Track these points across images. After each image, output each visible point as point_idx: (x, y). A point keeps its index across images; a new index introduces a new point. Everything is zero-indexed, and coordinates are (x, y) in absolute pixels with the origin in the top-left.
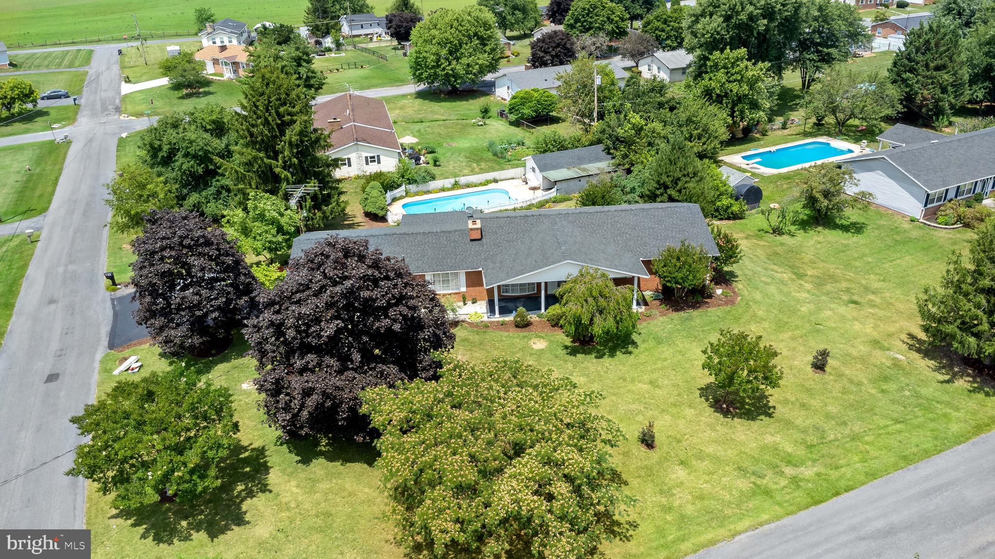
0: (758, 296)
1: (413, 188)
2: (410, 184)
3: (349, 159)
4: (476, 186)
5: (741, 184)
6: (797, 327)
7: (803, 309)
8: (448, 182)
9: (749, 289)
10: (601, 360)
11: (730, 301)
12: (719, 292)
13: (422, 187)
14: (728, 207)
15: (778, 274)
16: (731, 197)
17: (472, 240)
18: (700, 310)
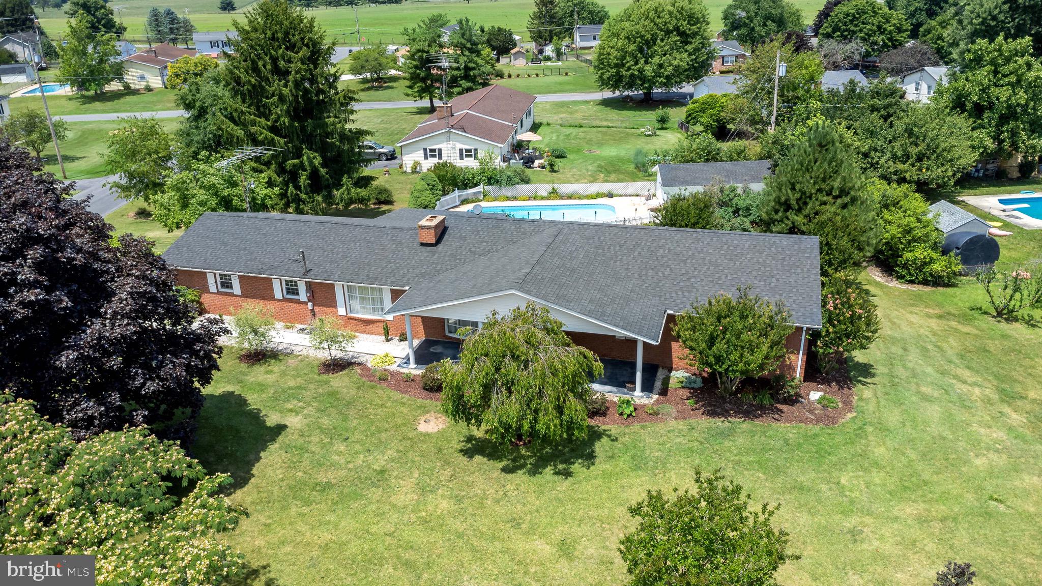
0: (893, 417)
1: (493, 190)
2: (491, 184)
3: (440, 150)
4: (579, 198)
5: (957, 231)
7: (978, 462)
8: (543, 189)
9: (883, 402)
11: (827, 417)
12: (815, 396)
13: (506, 191)
14: (925, 264)
15: (965, 388)
16: (935, 247)
17: (423, 244)
18: (757, 422)
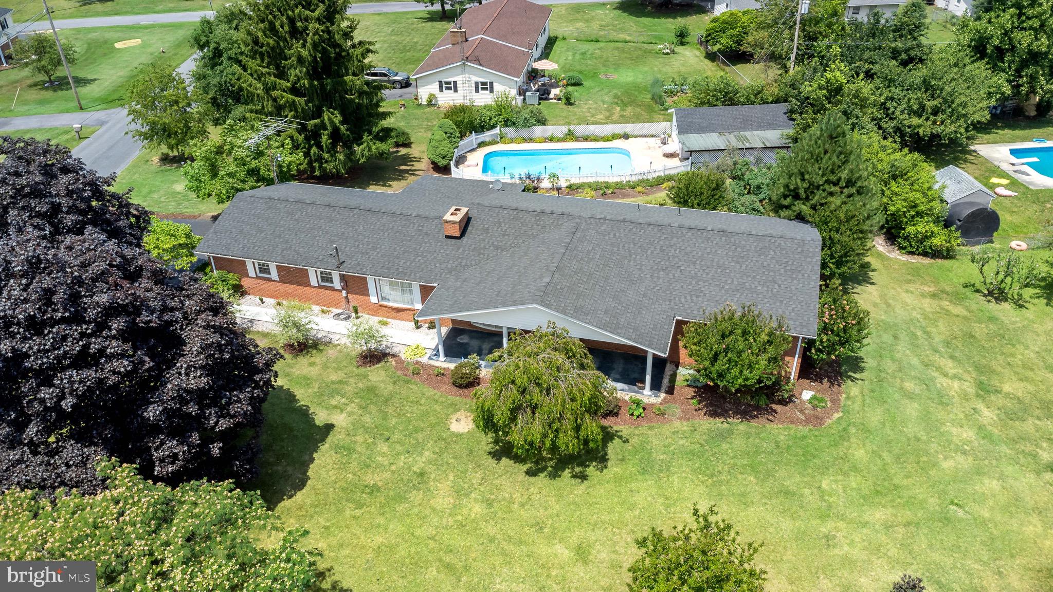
0: (875, 417)
1: (510, 131)
2: (507, 126)
3: (455, 83)
4: (595, 140)
5: (961, 201)
6: (911, 502)
7: (947, 465)
8: (559, 130)
9: (868, 401)
10: (533, 479)
11: (816, 420)
12: (807, 395)
13: (523, 132)
14: (926, 237)
15: (945, 382)
16: (937, 221)
17: (448, 237)
18: (753, 423)
